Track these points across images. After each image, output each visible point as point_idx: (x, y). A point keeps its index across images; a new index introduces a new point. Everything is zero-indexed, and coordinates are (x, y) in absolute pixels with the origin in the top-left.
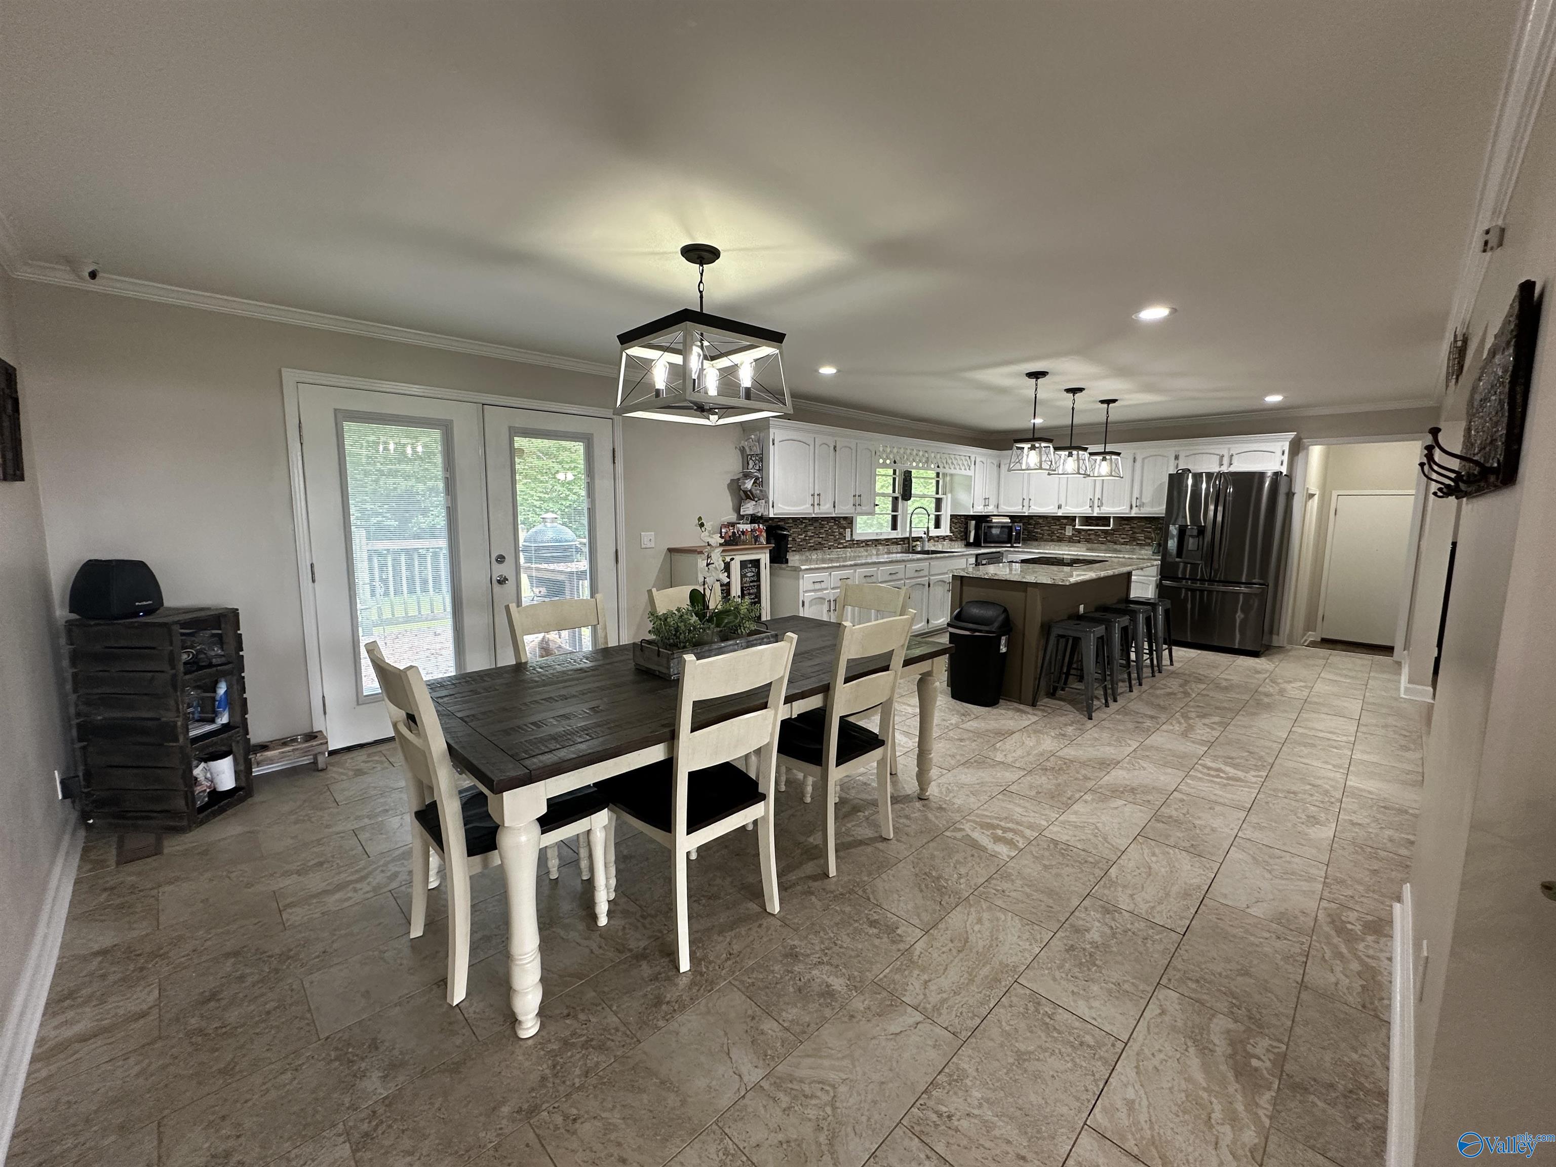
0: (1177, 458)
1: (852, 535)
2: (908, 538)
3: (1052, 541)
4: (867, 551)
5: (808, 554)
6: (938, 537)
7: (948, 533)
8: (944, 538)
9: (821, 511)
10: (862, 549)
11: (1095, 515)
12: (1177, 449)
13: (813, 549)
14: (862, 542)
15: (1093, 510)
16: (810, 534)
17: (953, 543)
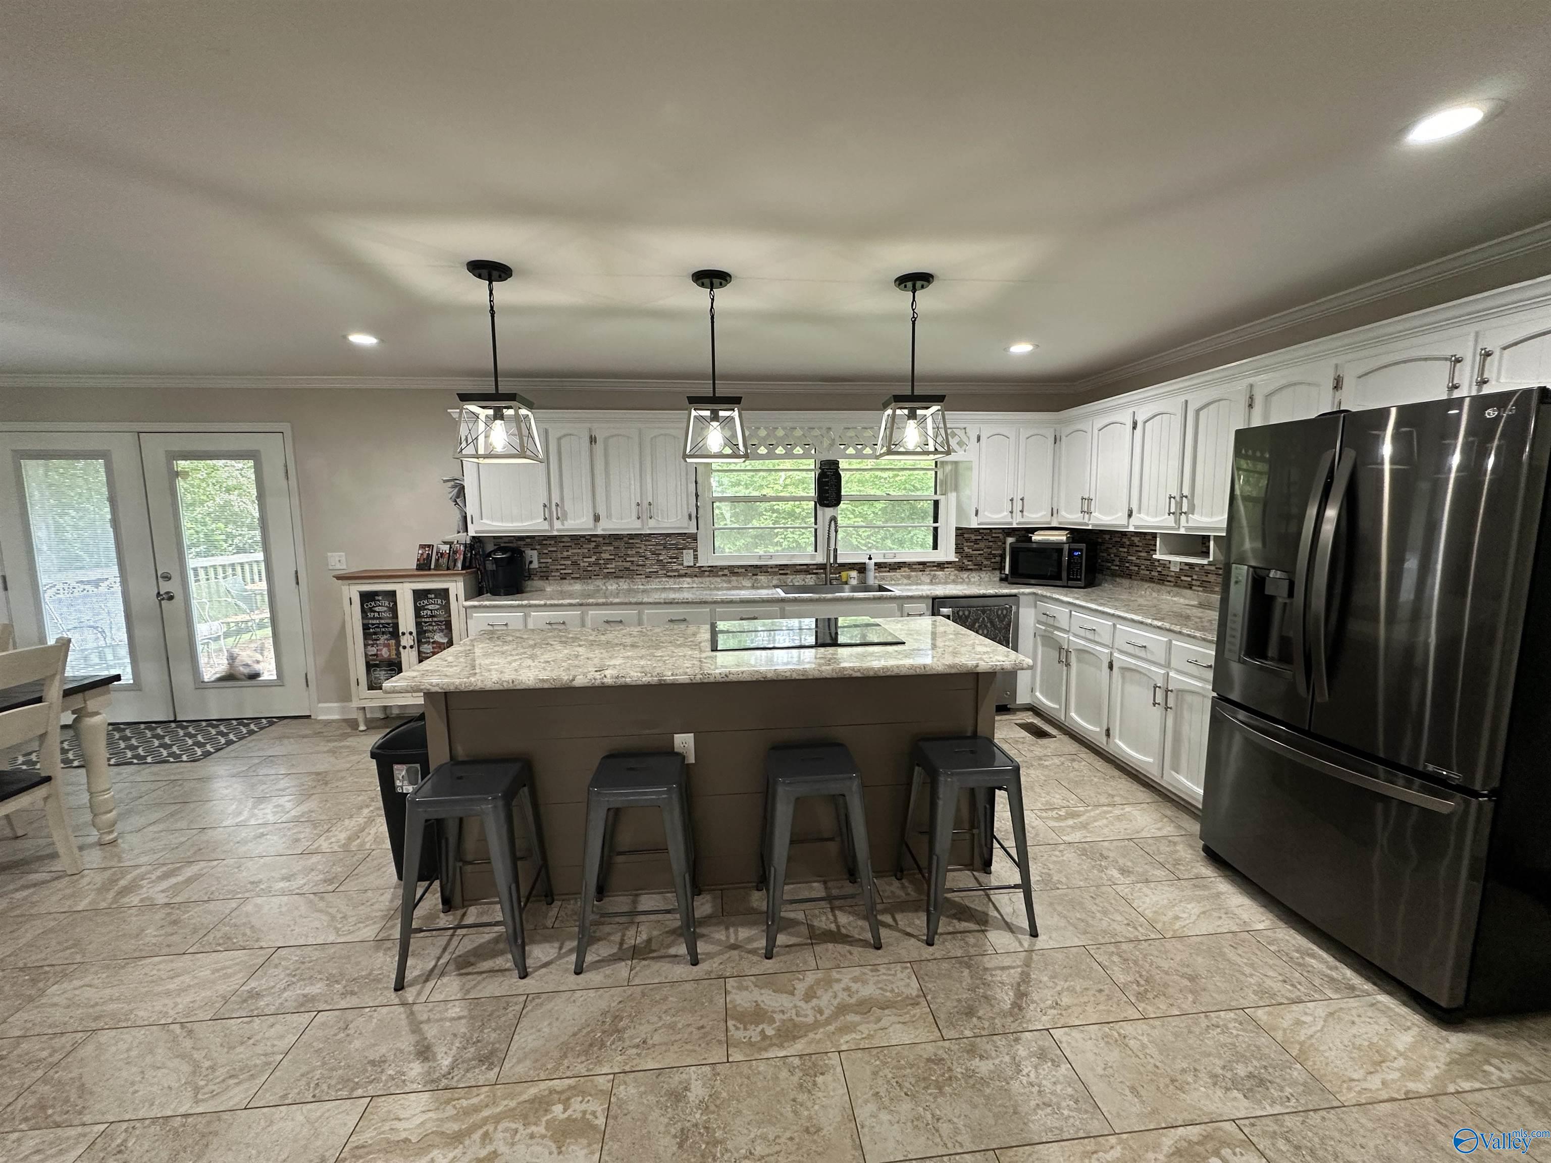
0: (1338, 385)
1: (696, 557)
2: (825, 565)
3: (1151, 580)
4: (730, 582)
5: (599, 583)
6: (923, 564)
7: (952, 557)
8: (941, 566)
9: (566, 527)
10: (718, 580)
11: (1182, 531)
12: (1334, 361)
13: (616, 576)
14: (722, 568)
15: (1178, 521)
16: (606, 556)
17: (965, 575)
